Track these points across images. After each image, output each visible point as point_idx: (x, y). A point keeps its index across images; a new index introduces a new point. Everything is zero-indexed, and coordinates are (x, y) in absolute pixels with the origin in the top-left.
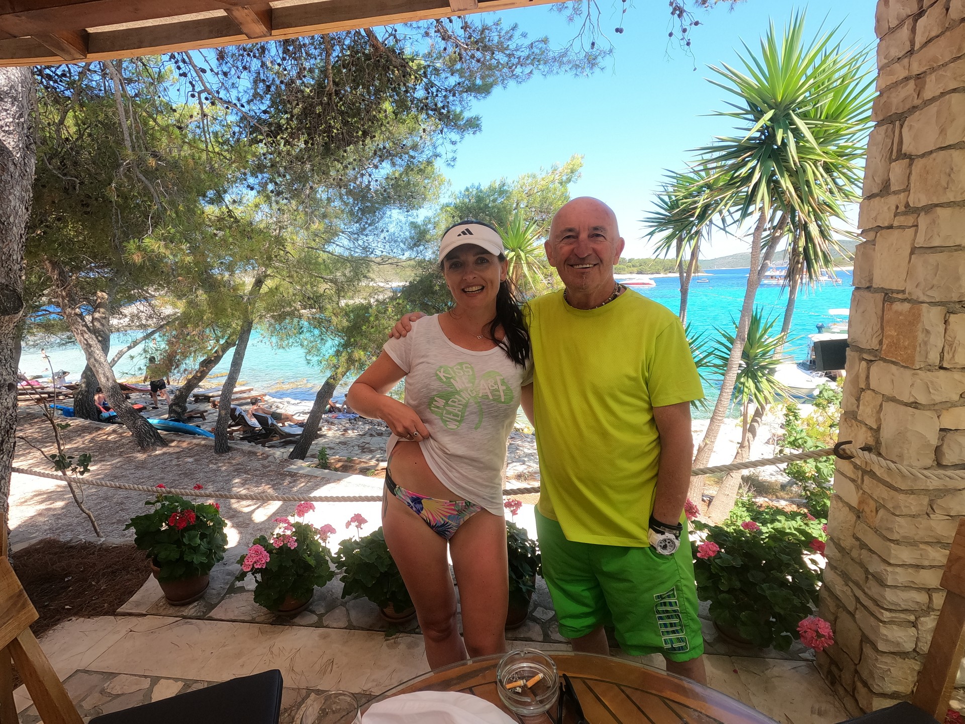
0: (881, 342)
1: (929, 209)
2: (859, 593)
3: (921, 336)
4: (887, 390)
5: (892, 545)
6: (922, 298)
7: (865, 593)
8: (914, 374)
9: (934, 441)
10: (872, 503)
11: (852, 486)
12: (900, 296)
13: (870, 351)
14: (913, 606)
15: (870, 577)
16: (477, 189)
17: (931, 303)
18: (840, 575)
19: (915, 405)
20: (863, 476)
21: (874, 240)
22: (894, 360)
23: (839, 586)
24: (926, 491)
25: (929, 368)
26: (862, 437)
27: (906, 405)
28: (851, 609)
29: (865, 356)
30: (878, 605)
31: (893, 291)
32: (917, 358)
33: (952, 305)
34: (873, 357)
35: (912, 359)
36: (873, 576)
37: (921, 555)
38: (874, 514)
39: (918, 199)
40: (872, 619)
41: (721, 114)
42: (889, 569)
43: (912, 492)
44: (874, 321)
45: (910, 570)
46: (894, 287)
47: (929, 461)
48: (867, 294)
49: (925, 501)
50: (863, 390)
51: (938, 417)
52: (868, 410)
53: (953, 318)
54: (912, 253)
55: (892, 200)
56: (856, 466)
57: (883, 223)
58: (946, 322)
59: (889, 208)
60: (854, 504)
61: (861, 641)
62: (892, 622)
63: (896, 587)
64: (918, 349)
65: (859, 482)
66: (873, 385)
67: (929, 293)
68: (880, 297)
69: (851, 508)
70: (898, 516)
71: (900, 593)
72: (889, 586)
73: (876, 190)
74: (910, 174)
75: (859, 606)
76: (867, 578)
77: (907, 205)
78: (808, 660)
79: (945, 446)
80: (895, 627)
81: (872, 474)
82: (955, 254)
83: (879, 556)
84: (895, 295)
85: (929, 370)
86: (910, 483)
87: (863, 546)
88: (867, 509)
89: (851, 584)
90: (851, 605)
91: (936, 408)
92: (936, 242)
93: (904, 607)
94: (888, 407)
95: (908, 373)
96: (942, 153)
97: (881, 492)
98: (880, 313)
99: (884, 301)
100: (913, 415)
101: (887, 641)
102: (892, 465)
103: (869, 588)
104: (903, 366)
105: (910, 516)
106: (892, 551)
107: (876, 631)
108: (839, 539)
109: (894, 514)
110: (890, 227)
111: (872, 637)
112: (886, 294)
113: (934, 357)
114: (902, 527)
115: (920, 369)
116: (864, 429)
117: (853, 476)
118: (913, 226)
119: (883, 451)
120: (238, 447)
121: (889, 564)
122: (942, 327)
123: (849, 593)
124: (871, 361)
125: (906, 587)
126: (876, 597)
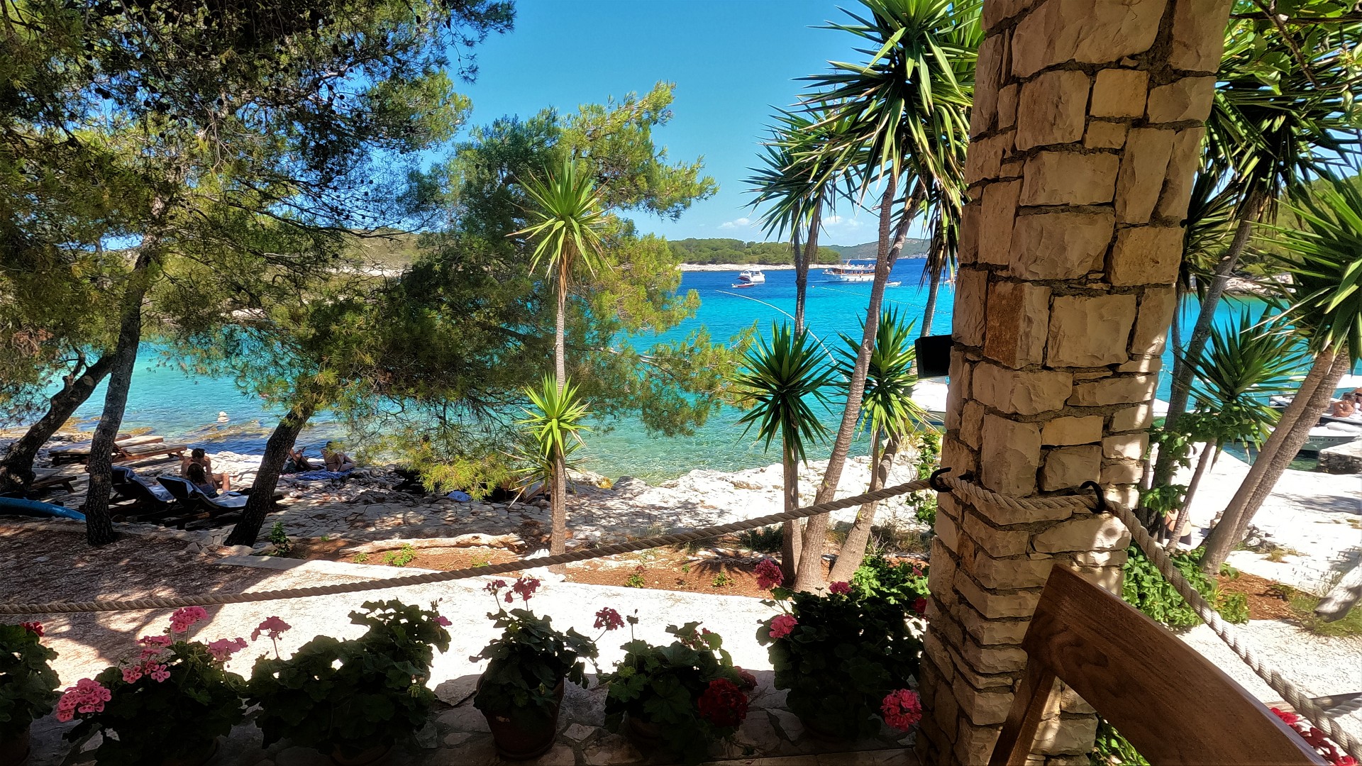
0: (984, 338)
1: (1035, 152)
2: (957, 659)
3: (1022, 326)
4: (987, 399)
5: (989, 595)
6: (1027, 276)
7: (963, 658)
8: (1015, 376)
9: (1035, 463)
10: (970, 544)
11: (952, 525)
12: (1004, 274)
13: (976, 350)
14: (1011, 668)
15: (967, 637)
16: (513, 124)
17: (1034, 282)
18: (939, 639)
19: (1015, 417)
20: (963, 512)
21: (980, 199)
22: (996, 359)
23: (939, 654)
24: (1026, 525)
25: (1031, 368)
26: (964, 462)
27: (1008, 416)
28: (949, 678)
29: (970, 356)
30: (974, 671)
31: (997, 267)
32: (1018, 355)
33: (1058, 284)
34: (976, 356)
35: (1011, 357)
36: (970, 636)
37: (1020, 604)
38: (972, 559)
39: (1026, 140)
40: (968, 688)
41: (838, 28)
42: (986, 625)
43: (1010, 528)
44: (978, 307)
45: (1008, 624)
46: (998, 261)
47: (1030, 488)
48: (973, 273)
49: (1025, 538)
50: (966, 401)
51: (1041, 431)
52: (970, 427)
53: (1058, 302)
54: (1017, 214)
55: (1000, 142)
56: (958, 501)
57: (990, 175)
58: (1051, 307)
59: (996, 153)
60: (954, 549)
61: (958, 716)
62: (988, 689)
63: (993, 646)
64: (1019, 343)
65: (960, 520)
66: (975, 396)
67: (1033, 268)
68: (983, 274)
69: (951, 553)
70: (995, 559)
71: (996, 653)
72: (985, 647)
73: (983, 129)
74: (1018, 104)
75: (956, 674)
76: (965, 639)
77: (1014, 149)
78: (907, 746)
79: (1046, 468)
80: (991, 694)
81: (970, 508)
82: (1062, 215)
83: (977, 611)
84: (999, 273)
85: (1031, 371)
86: (1008, 517)
87: (962, 600)
88: (966, 554)
89: (949, 648)
90: (948, 673)
91: (1038, 419)
92: (1041, 200)
93: (1001, 669)
94: (991, 420)
95: (1009, 374)
96: (1050, 73)
97: (979, 531)
98: (983, 297)
99: (988, 281)
100: (1013, 430)
101: (982, 712)
102: (990, 495)
103: (966, 651)
104: (1004, 367)
105: (1009, 557)
106: (989, 603)
107: (971, 702)
108: (939, 594)
109: (991, 557)
110: (996, 180)
111: (968, 710)
112: (990, 271)
113: (1036, 354)
114: (999, 572)
115: (1021, 369)
116: (966, 451)
117: (954, 514)
118: (1019, 178)
119: (983, 479)
120: (132, 532)
121: (986, 619)
122: (1046, 313)
123: (948, 660)
124: (974, 362)
125: (1003, 645)
126: (973, 661)
